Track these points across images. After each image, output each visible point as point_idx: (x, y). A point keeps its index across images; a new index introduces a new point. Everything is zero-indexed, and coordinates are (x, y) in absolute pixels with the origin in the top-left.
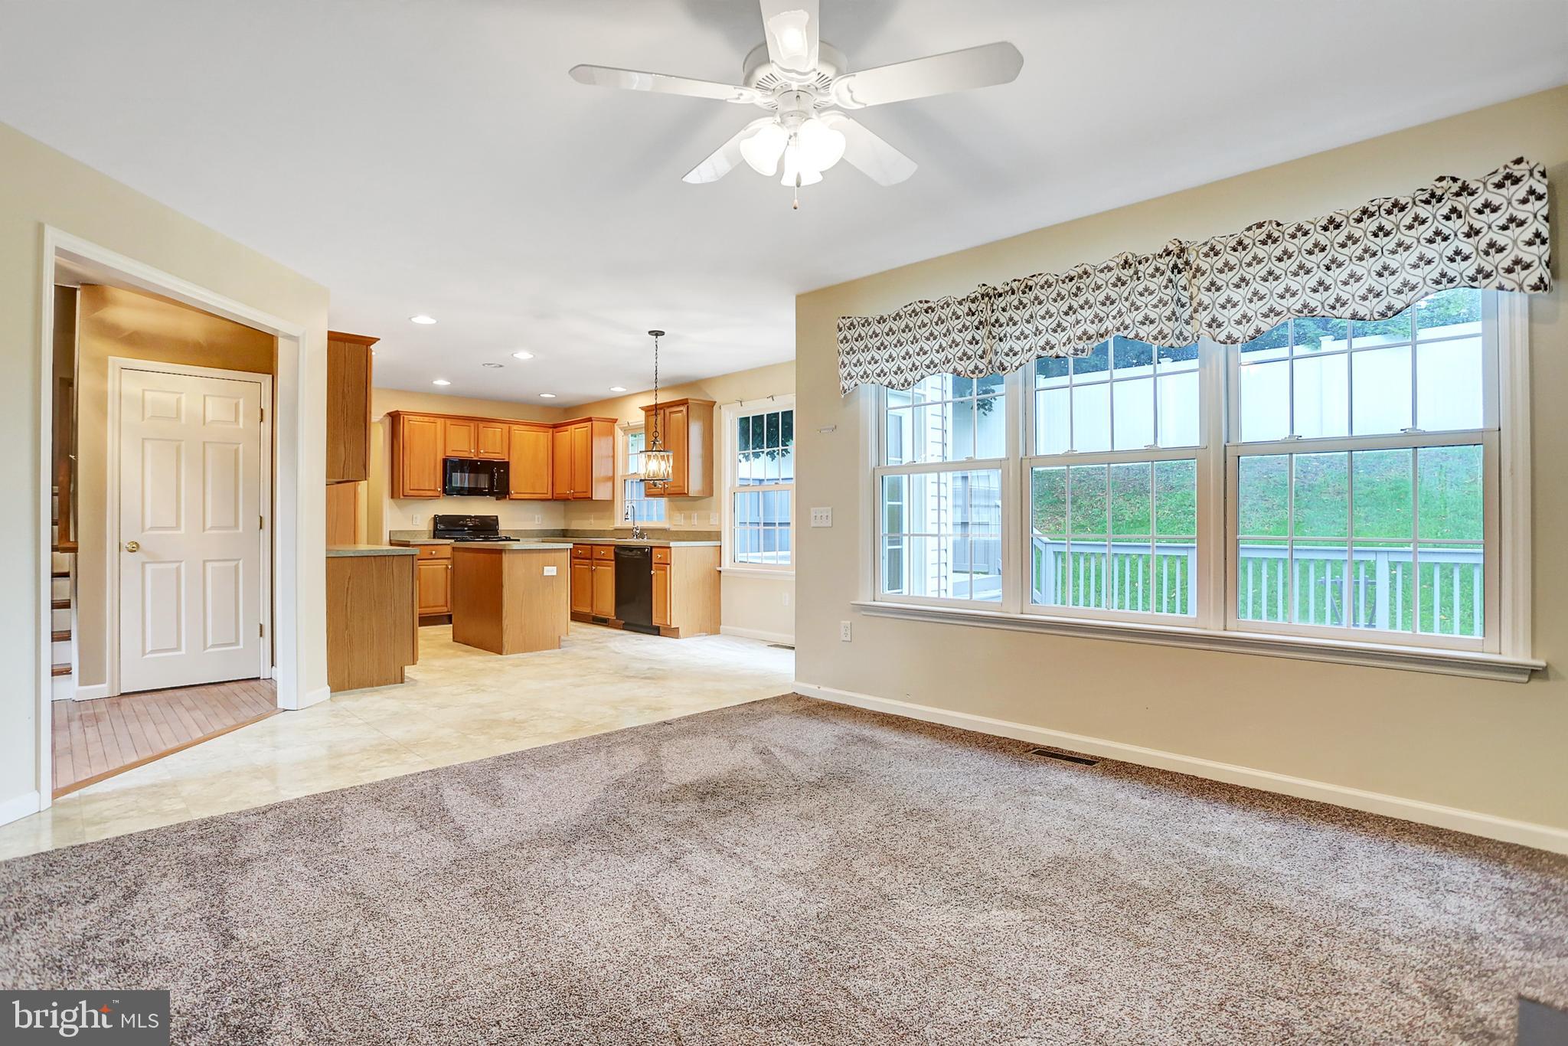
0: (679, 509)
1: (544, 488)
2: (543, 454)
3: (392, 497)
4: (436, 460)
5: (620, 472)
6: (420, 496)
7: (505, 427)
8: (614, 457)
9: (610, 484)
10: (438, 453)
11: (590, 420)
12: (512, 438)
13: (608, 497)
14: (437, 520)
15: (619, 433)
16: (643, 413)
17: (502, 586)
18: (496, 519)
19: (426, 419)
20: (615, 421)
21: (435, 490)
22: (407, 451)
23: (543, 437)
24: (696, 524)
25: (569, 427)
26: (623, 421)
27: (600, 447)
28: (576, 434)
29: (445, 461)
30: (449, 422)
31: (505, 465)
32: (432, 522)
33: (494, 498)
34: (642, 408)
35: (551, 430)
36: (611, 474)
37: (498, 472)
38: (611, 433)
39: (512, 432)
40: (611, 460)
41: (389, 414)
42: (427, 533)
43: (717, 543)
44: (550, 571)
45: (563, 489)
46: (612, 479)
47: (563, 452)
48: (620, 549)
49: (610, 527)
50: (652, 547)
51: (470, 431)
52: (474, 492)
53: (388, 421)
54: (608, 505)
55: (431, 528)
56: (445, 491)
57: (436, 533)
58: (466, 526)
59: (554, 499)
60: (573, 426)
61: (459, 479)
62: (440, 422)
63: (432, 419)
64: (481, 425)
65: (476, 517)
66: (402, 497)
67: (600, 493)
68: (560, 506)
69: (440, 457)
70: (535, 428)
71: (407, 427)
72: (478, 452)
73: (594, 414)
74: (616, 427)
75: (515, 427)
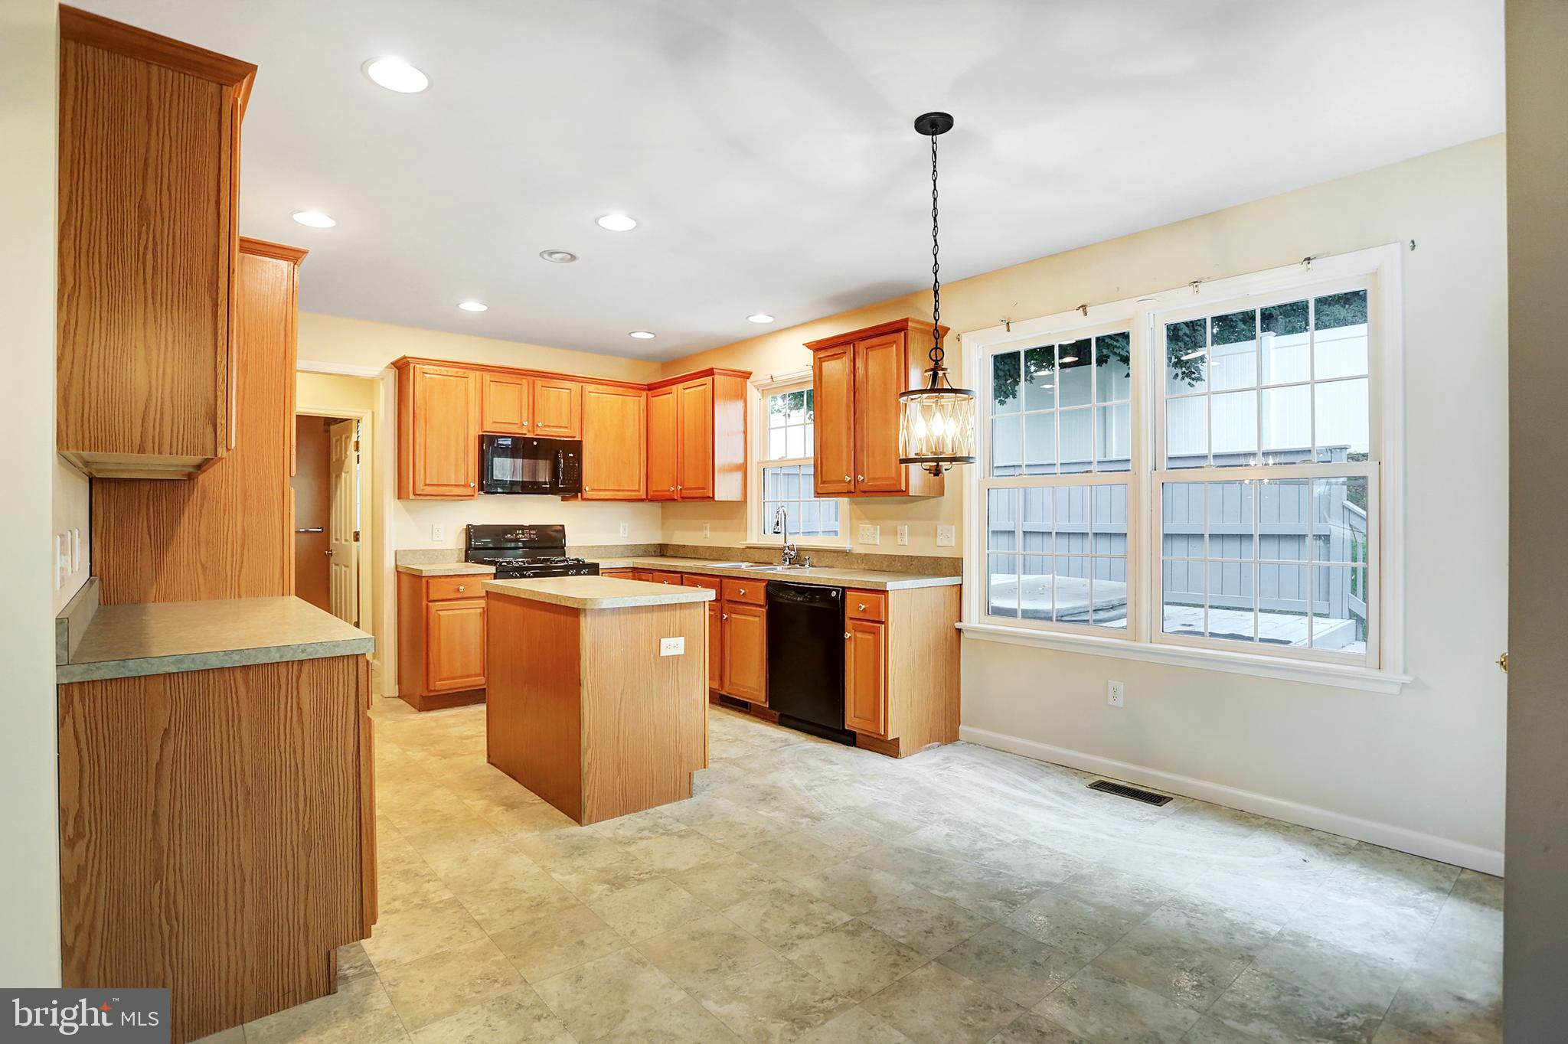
0: (873, 519)
1: (634, 483)
2: (633, 431)
3: (399, 498)
4: (467, 439)
5: (755, 457)
6: (441, 494)
7: (574, 386)
8: (745, 432)
9: (739, 476)
10: (471, 427)
11: (710, 372)
12: (587, 407)
13: (736, 496)
14: (473, 533)
15: (753, 394)
16: (811, 353)
17: (579, 684)
18: (561, 530)
19: (452, 371)
20: (747, 375)
21: (466, 486)
22: (420, 423)
23: (634, 405)
24: (907, 543)
25: (674, 387)
26: (760, 376)
27: (727, 416)
28: (688, 396)
29: (481, 438)
30: (487, 377)
31: (576, 447)
32: (463, 537)
33: (558, 498)
34: (809, 346)
35: (644, 393)
36: (741, 460)
37: (566, 457)
38: (741, 395)
39: (587, 395)
40: (742, 436)
41: (395, 364)
42: (456, 553)
43: (956, 580)
44: (672, 646)
45: (664, 484)
46: (743, 468)
47: (664, 425)
48: (775, 589)
49: (740, 544)
50: (844, 588)
51: (521, 392)
52: (530, 488)
53: (391, 376)
54: (736, 509)
55: (462, 545)
56: (481, 488)
57: (472, 553)
58: (517, 540)
59: (650, 499)
60: (680, 386)
61: (504, 468)
62: (473, 376)
63: (461, 372)
64: (539, 383)
65: (531, 527)
66: (412, 497)
67: (726, 489)
68: (655, 509)
69: (474, 432)
70: (620, 390)
71: (421, 383)
72: (534, 425)
73: (718, 363)
74: (748, 383)
75: (589, 387)
